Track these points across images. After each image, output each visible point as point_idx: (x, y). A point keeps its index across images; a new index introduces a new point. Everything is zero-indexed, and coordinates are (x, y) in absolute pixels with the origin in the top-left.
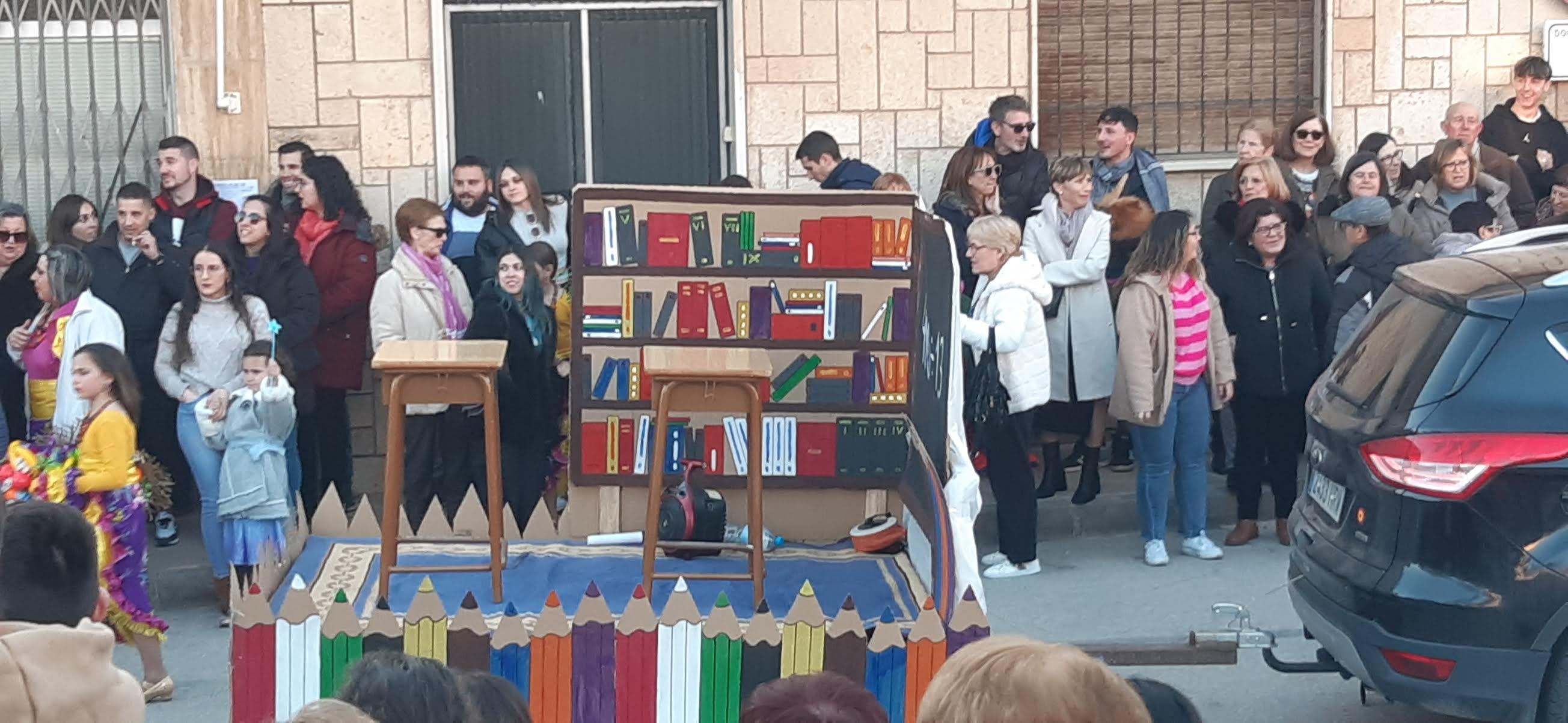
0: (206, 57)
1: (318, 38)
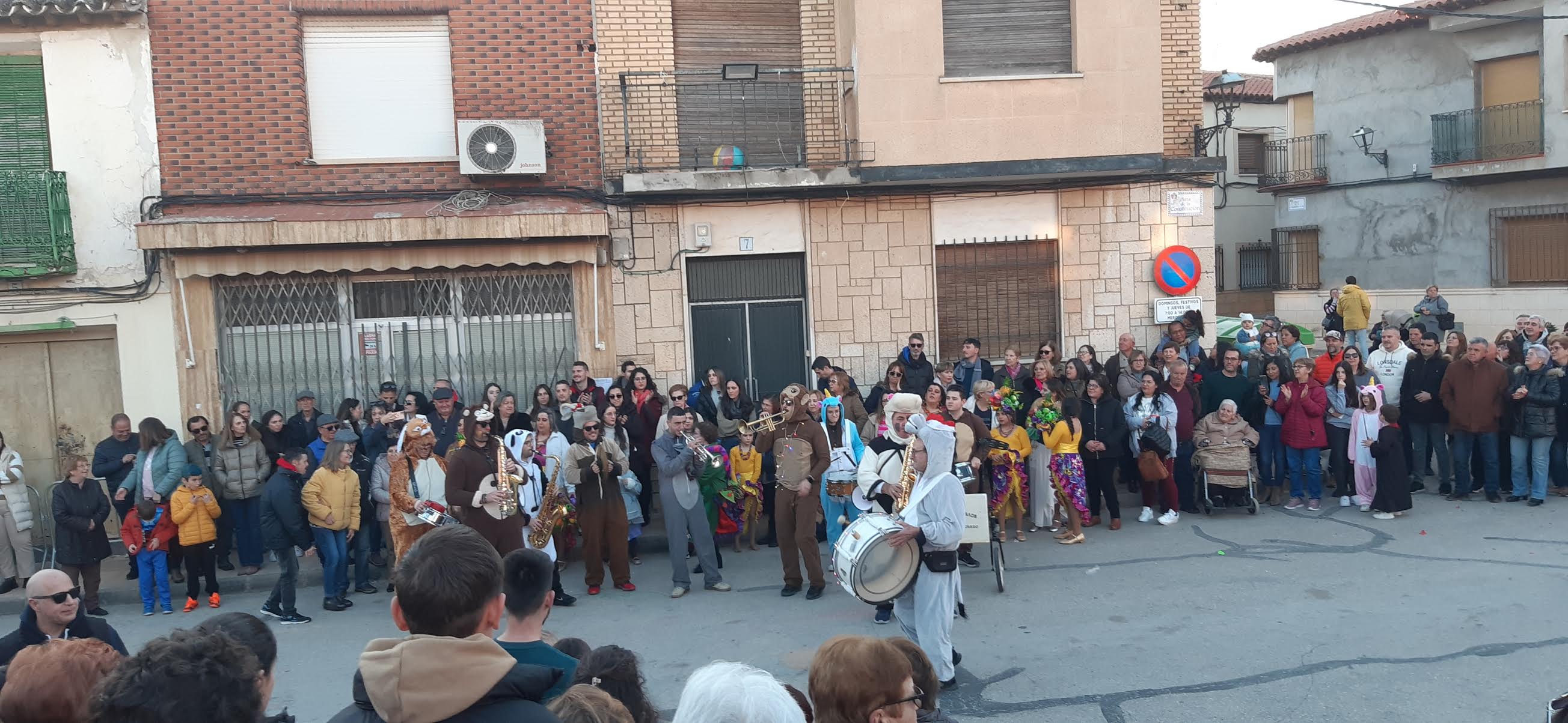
0: (591, 329)
1: (637, 318)
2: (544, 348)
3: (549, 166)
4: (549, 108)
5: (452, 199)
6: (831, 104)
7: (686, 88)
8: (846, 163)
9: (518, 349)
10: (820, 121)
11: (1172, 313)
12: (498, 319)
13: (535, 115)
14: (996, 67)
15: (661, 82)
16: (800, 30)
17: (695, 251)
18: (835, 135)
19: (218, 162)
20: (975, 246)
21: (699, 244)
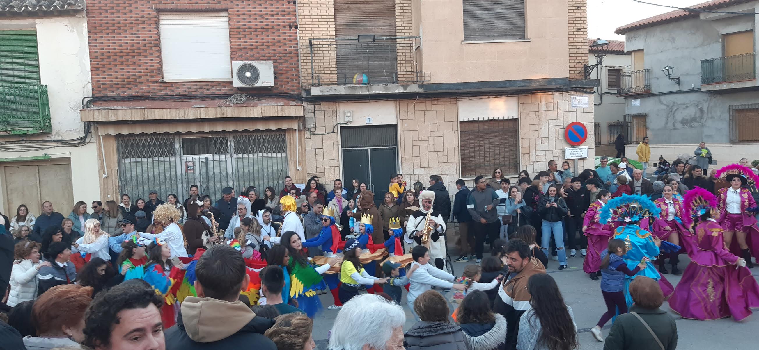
0: (295, 160)
1: (317, 156)
2: (273, 170)
3: (275, 83)
4: (276, 56)
5: (229, 99)
6: (410, 54)
7: (341, 46)
8: (417, 82)
9: (260, 170)
10: (404, 62)
11: (573, 154)
12: (251, 155)
13: (269, 59)
14: (489, 36)
15: (329, 43)
16: (395, 19)
17: (344, 124)
18: (411, 69)
19: (119, 81)
20: (478, 122)
21: (347, 120)
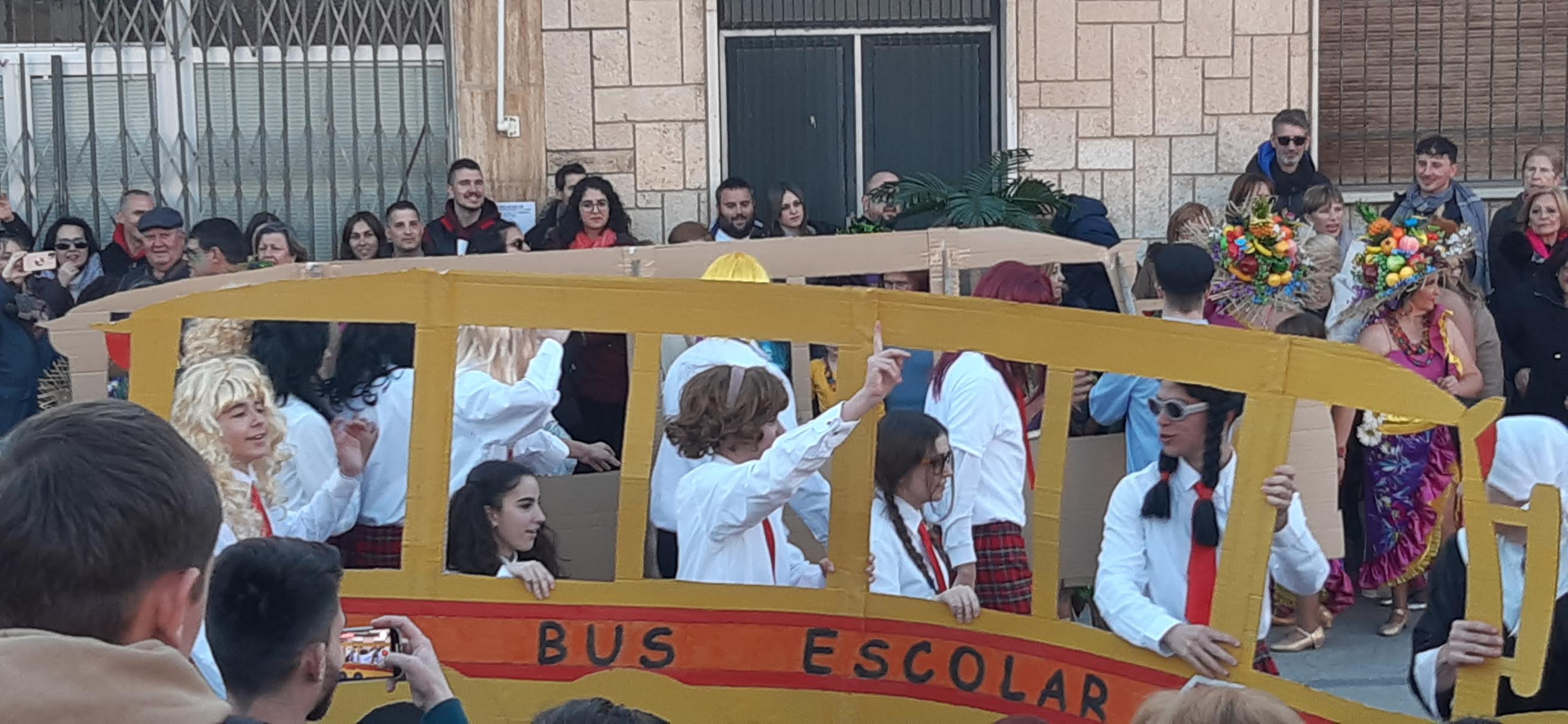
0: (487, 82)
1: (596, 63)
2: (378, 130)
